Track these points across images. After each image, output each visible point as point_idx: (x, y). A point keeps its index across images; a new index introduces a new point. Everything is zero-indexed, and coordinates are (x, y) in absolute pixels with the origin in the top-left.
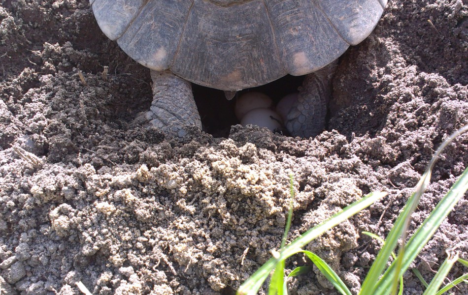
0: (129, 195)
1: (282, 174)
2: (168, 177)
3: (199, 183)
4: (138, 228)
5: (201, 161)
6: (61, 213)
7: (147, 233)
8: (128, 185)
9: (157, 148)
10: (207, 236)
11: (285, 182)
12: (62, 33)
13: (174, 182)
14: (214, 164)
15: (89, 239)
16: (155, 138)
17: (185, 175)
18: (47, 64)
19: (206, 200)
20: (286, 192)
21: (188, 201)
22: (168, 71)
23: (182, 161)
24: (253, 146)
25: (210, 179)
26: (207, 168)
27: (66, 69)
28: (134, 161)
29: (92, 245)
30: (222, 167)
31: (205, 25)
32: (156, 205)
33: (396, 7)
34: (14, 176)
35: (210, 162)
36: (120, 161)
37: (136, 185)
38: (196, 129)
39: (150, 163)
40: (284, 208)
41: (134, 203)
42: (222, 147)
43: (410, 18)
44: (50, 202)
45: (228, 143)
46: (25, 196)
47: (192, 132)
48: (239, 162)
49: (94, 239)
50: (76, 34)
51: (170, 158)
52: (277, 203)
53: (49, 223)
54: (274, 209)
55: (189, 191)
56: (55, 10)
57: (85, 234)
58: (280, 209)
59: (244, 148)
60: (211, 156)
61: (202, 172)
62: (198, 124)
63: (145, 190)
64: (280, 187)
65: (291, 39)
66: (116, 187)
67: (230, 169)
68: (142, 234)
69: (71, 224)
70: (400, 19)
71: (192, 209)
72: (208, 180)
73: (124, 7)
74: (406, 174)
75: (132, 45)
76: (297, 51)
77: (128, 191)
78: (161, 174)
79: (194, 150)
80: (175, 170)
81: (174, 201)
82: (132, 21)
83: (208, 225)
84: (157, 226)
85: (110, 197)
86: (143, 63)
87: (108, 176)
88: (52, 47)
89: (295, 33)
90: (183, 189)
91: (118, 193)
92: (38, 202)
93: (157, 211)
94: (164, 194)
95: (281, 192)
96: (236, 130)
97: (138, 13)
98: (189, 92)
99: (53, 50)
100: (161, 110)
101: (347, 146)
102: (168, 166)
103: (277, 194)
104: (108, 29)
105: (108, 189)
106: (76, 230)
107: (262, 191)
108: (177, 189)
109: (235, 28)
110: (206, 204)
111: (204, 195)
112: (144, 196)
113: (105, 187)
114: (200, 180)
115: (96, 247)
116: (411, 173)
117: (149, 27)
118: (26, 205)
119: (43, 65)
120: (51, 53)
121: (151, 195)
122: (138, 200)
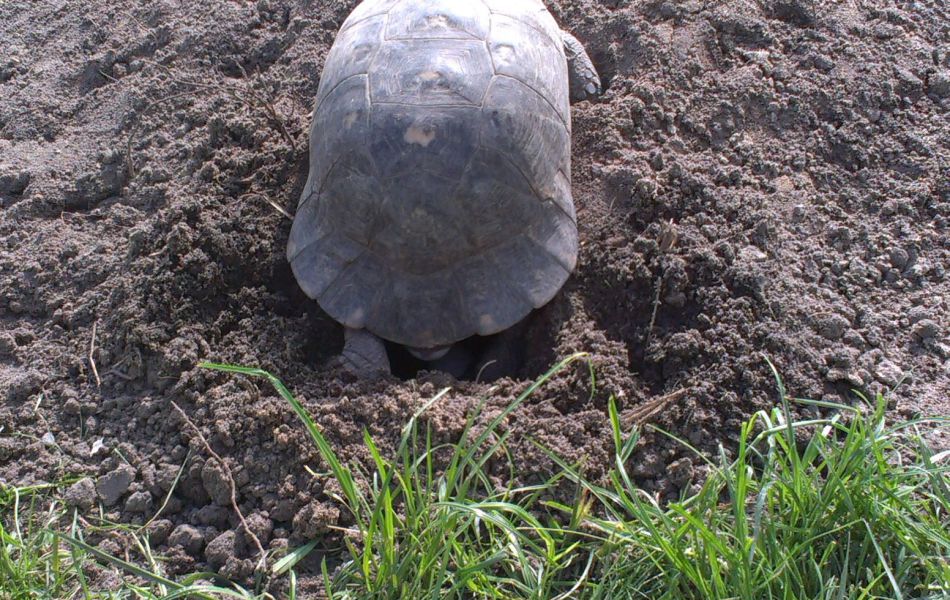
0: (335, 420)
1: (451, 406)
2: (363, 406)
3: (388, 411)
4: (341, 444)
5: (390, 395)
6: (281, 431)
7: (347, 447)
8: (333, 412)
9: (355, 385)
10: (393, 448)
11: (452, 411)
12: (257, 277)
13: (368, 411)
14: (400, 397)
15: (305, 449)
16: (350, 379)
17: (377, 405)
18: (245, 307)
19: (393, 423)
20: (453, 418)
21: (379, 425)
22: (364, 330)
23: (375, 395)
24: (431, 385)
25: (396, 407)
26: (393, 399)
27: (261, 313)
28: (337, 395)
29: (307, 454)
30: (405, 398)
31: (401, 290)
32: (355, 428)
33: (584, 263)
34: (237, 405)
35: (397, 395)
36: (325, 396)
37: (339, 412)
38: (385, 372)
39: (351, 395)
40: (450, 429)
41: (338, 424)
42: (407, 385)
43: (595, 275)
44: (272, 423)
45: (412, 382)
46: (251, 419)
47: (383, 375)
48: (418, 395)
49: (309, 449)
50: (269, 278)
51: (365, 393)
52: (445, 425)
53: (272, 439)
54: (441, 428)
55: (380, 418)
56: (252, 255)
57: (301, 446)
58: (446, 429)
59: (424, 386)
60: (398, 391)
61: (390, 403)
62: (389, 369)
63: (346, 416)
64: (447, 414)
65: (477, 302)
66: (324, 413)
67: (411, 400)
68: (343, 448)
69: (289, 440)
70: (588, 275)
71: (382, 430)
72: (395, 408)
73: (326, 269)
74: (545, 409)
75: (331, 305)
76: (483, 313)
77: (334, 416)
78: (359, 404)
79: (384, 387)
80: (369, 402)
81: (368, 425)
82: (332, 283)
83: (394, 441)
84: (354, 443)
85: (319, 420)
86: (341, 321)
87: (317, 405)
88: (249, 291)
89: (481, 298)
90: (376, 415)
91: (326, 417)
92: (263, 423)
93: (355, 432)
94: (361, 420)
95: (448, 418)
96: (421, 375)
97: (338, 276)
98: (382, 348)
99: (250, 295)
100: (354, 355)
101: (508, 389)
102: (364, 399)
103: (445, 419)
104: (308, 288)
105: (318, 414)
106: (294, 443)
107: (434, 416)
108: (371, 415)
109: (427, 293)
110: (392, 426)
111: (391, 420)
112: (345, 420)
113: (315, 413)
114: (389, 408)
115: (310, 455)
116: (550, 408)
117: (349, 288)
118: (252, 426)
119: (240, 309)
120: (247, 298)
121: (350, 420)
122: (342, 423)
